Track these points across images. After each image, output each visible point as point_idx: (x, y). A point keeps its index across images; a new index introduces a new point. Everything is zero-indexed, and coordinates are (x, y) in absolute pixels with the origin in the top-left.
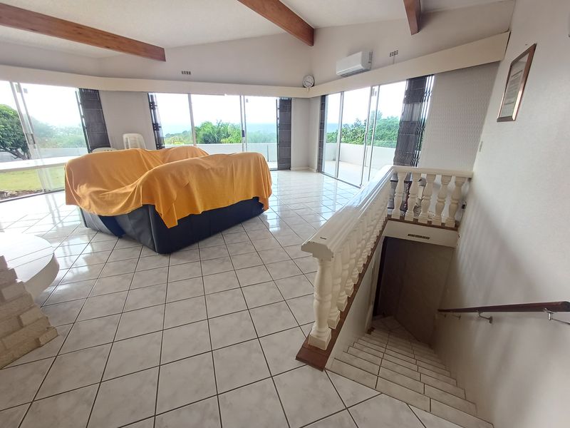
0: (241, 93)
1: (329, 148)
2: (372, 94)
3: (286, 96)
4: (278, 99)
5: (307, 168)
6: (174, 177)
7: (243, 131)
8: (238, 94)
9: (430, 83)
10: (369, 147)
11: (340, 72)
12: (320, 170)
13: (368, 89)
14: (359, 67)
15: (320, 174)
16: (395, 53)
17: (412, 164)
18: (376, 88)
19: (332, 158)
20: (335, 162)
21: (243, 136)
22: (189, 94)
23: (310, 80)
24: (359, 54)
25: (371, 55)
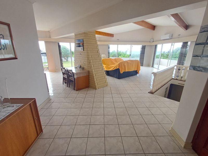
0: (131, 44)
1: (156, 60)
2: (172, 45)
3: (144, 45)
4: (142, 46)
5: (148, 66)
6: (123, 64)
7: (130, 55)
8: (130, 45)
9: (189, 43)
10: (169, 60)
11: (162, 39)
12: (153, 66)
13: (171, 44)
14: (168, 38)
15: (153, 68)
16: (180, 35)
17: (182, 65)
18: (173, 44)
19: (157, 64)
20: (158, 65)
21: (130, 56)
22: (118, 45)
23: (152, 40)
24: (169, 35)
25: (172, 35)
